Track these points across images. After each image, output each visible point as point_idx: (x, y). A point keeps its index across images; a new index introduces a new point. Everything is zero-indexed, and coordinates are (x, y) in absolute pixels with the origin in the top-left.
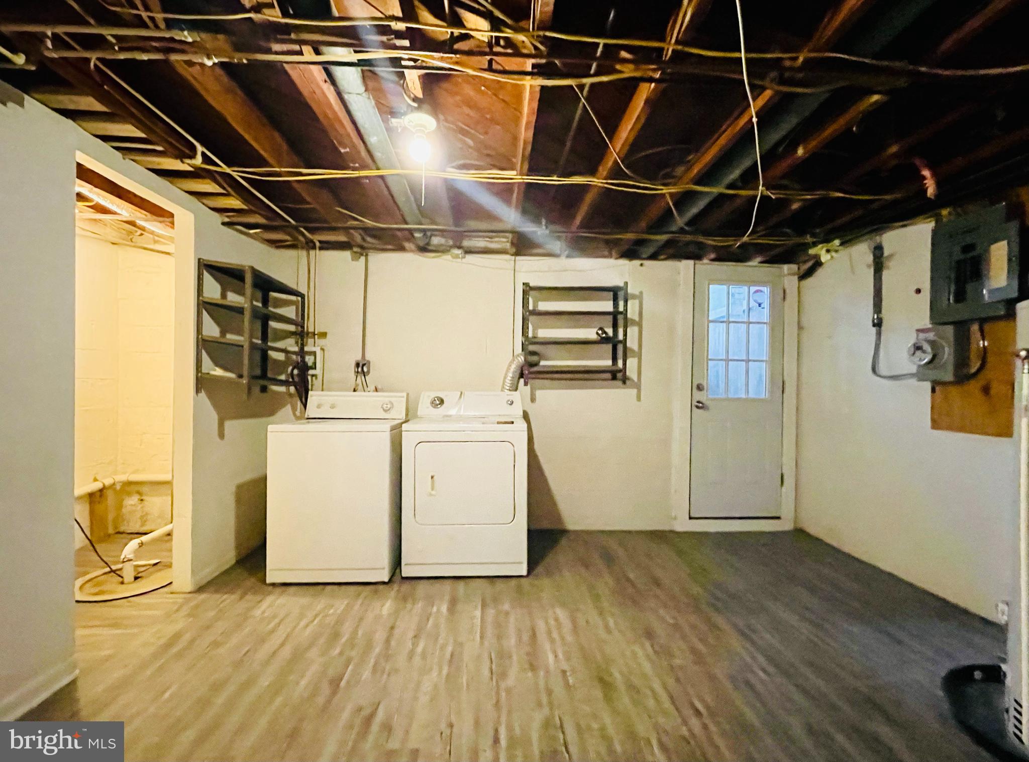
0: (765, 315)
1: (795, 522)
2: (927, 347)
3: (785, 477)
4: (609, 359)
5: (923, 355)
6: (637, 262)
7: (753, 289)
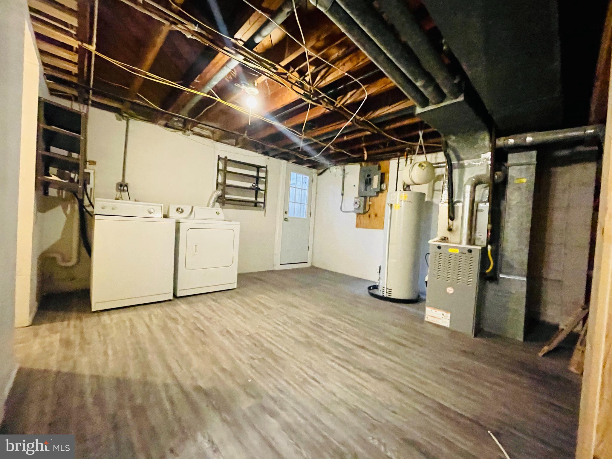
0: (306, 186)
1: (311, 264)
2: (358, 203)
3: (310, 247)
4: (253, 197)
5: (357, 205)
6: (267, 157)
7: (304, 176)
